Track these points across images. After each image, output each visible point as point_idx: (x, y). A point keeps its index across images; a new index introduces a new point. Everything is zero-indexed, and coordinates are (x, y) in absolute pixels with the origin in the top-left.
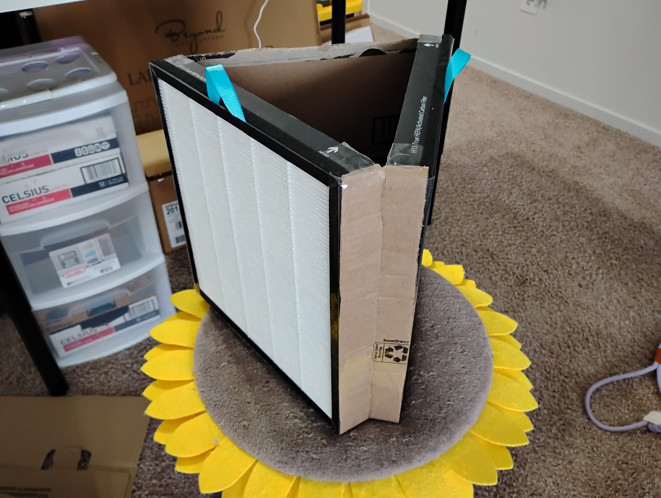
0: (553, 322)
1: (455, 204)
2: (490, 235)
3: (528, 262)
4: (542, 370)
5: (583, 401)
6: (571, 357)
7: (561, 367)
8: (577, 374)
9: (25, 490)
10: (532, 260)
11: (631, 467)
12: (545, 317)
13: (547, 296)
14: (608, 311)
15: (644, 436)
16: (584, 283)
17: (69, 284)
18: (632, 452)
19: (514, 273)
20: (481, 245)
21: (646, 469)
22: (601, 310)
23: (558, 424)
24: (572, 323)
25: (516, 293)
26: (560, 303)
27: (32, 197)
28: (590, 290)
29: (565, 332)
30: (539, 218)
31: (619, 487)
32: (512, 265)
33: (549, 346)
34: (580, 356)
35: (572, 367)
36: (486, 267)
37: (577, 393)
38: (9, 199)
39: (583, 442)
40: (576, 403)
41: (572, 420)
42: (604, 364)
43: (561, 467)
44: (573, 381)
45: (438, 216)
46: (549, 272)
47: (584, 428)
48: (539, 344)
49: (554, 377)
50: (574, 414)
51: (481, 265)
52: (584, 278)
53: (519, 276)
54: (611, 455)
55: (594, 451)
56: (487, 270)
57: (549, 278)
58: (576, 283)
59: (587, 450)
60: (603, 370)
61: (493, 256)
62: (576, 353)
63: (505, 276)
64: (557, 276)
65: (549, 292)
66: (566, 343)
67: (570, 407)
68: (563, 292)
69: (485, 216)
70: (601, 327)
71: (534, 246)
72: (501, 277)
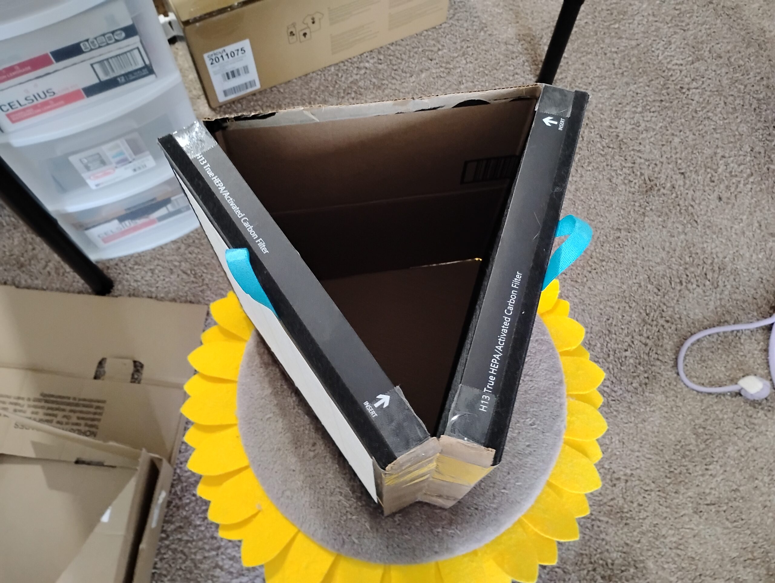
0: (671, 248)
1: (589, 56)
2: (626, 111)
3: (664, 159)
4: (642, 311)
5: (677, 353)
6: (680, 296)
7: (664, 308)
8: (680, 318)
9: (80, 400)
10: (669, 156)
11: (707, 432)
12: (665, 241)
13: (674, 212)
14: (742, 238)
15: (734, 399)
16: (724, 195)
17: (97, 185)
18: (713, 416)
19: (642, 174)
20: (611, 127)
21: (723, 437)
22: (734, 236)
23: (642, 377)
24: (694, 252)
25: (637, 204)
26: (688, 222)
27: (36, 102)
28: (730, 206)
29: (682, 262)
30: (697, 88)
31: (687, 453)
32: (642, 161)
33: (658, 280)
34: (691, 295)
35: (677, 309)
36: (609, 163)
37: (674, 342)
38: (8, 107)
39: (664, 399)
40: (669, 354)
41: (659, 373)
42: (716, 308)
43: (632, 425)
44: (674, 327)
45: (564, 75)
46: (686, 175)
47: (670, 384)
48: (647, 276)
49: (653, 320)
50: (663, 367)
51: (603, 159)
52: (728, 187)
53: (647, 179)
54: (690, 417)
55: (672, 410)
56: (609, 167)
57: (685, 184)
58: (716, 194)
59: (665, 410)
60: (712, 315)
61: (622, 146)
62: (687, 292)
63: (630, 178)
64: (694, 182)
65: (679, 205)
66: (678, 278)
67: (660, 358)
68: (696, 207)
69: (625, 80)
70: (727, 259)
71: (678, 133)
72: (625, 178)
